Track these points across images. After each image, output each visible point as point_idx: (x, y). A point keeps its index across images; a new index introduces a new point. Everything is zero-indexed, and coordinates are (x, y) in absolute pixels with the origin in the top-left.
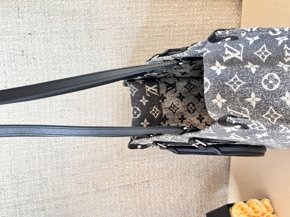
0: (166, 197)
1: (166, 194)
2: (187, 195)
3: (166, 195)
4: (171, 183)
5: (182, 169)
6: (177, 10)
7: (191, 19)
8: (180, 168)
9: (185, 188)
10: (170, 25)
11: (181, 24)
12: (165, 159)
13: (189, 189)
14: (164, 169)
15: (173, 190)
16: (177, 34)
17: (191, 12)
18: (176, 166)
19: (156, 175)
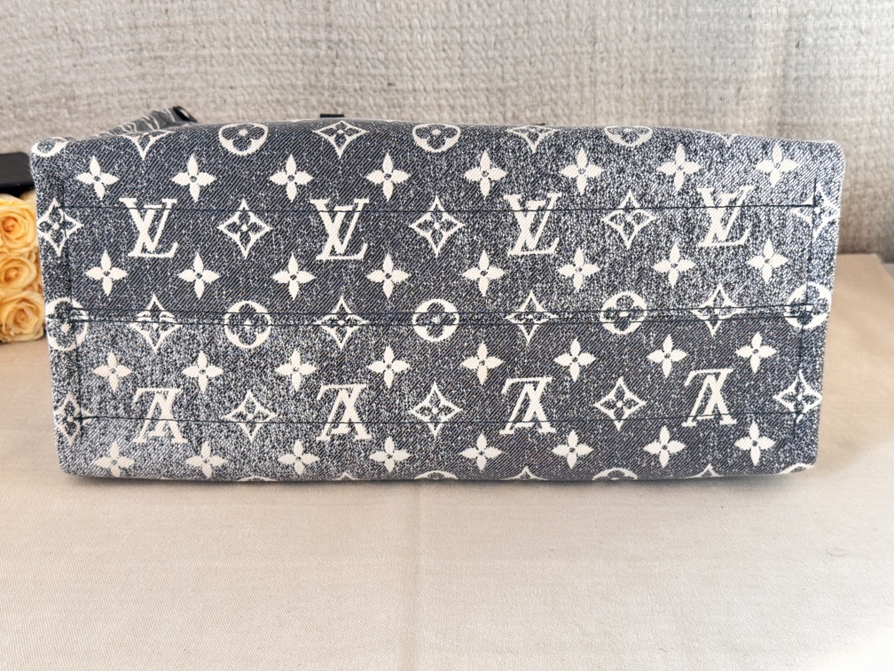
0: (70, 42)
1: (83, 41)
2: (74, 116)
3: (78, 42)
4: (117, 57)
5: (163, 94)
6: (637, 63)
7: (613, 109)
8: (165, 89)
9: (98, 108)
10: (597, 46)
11: (599, 79)
12: (200, 32)
13: (94, 122)
14: (167, 30)
15: (92, 65)
16: (572, 66)
17: (629, 110)
18: (173, 71)
19: (145, 5)
